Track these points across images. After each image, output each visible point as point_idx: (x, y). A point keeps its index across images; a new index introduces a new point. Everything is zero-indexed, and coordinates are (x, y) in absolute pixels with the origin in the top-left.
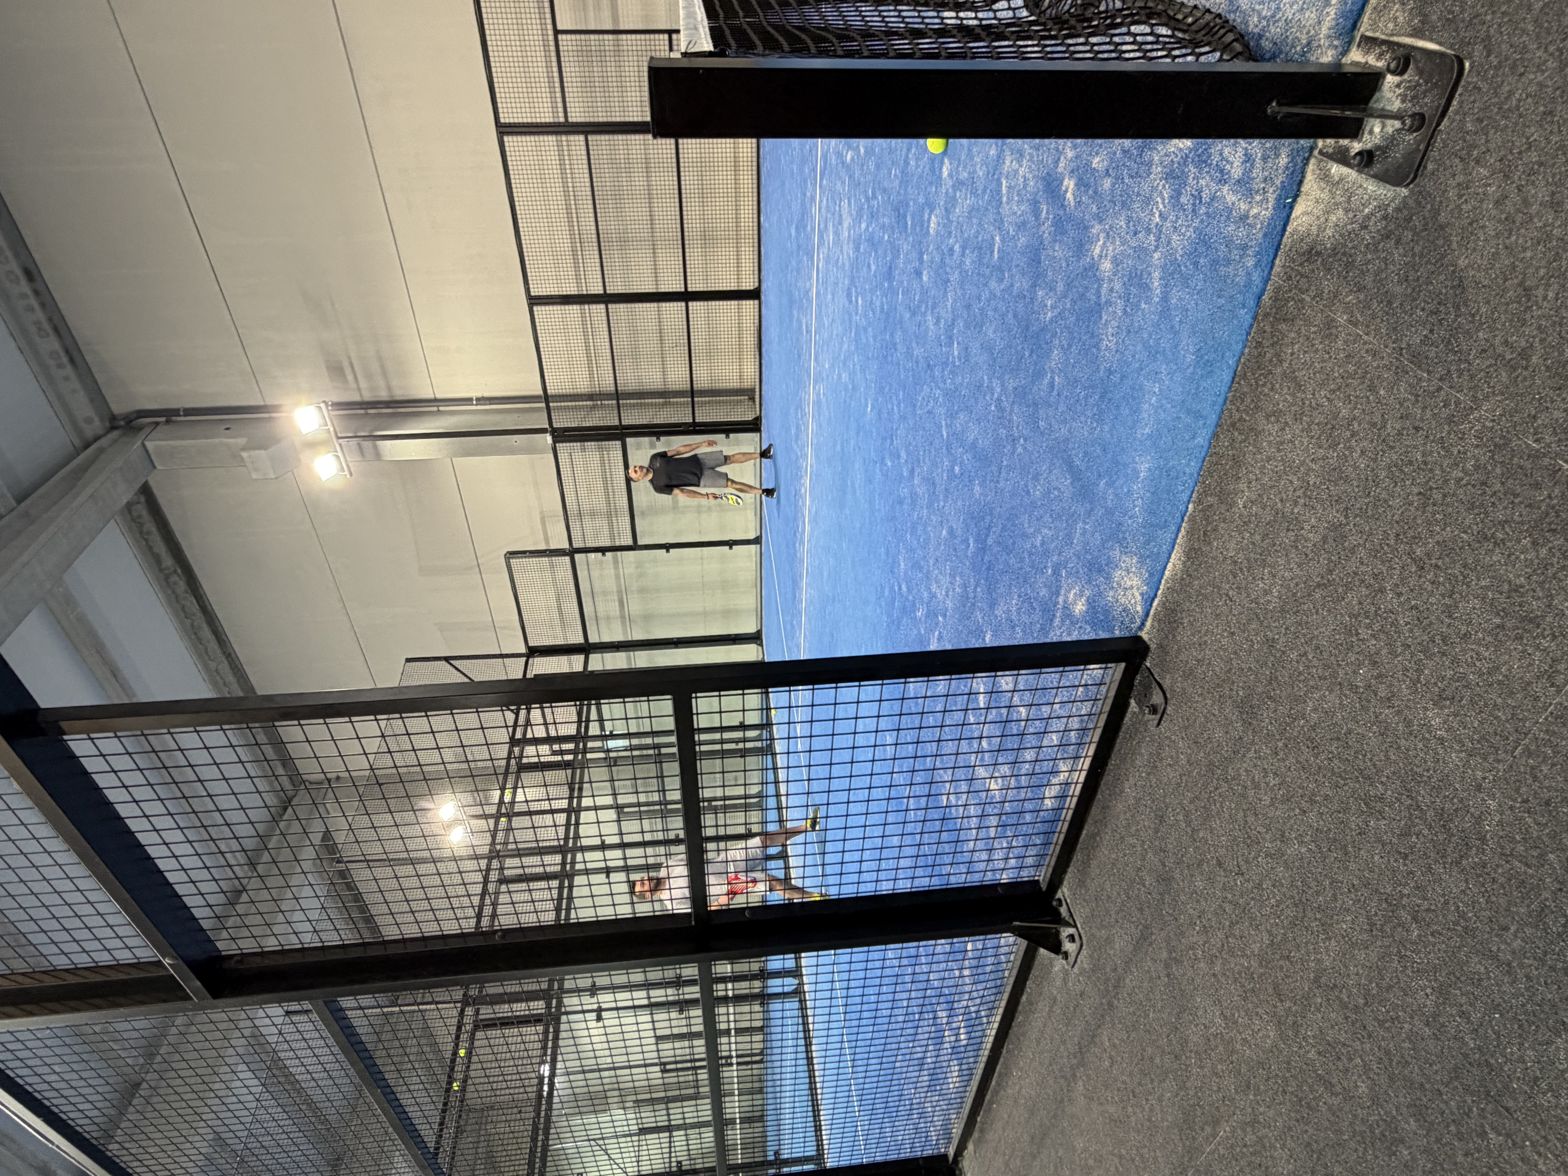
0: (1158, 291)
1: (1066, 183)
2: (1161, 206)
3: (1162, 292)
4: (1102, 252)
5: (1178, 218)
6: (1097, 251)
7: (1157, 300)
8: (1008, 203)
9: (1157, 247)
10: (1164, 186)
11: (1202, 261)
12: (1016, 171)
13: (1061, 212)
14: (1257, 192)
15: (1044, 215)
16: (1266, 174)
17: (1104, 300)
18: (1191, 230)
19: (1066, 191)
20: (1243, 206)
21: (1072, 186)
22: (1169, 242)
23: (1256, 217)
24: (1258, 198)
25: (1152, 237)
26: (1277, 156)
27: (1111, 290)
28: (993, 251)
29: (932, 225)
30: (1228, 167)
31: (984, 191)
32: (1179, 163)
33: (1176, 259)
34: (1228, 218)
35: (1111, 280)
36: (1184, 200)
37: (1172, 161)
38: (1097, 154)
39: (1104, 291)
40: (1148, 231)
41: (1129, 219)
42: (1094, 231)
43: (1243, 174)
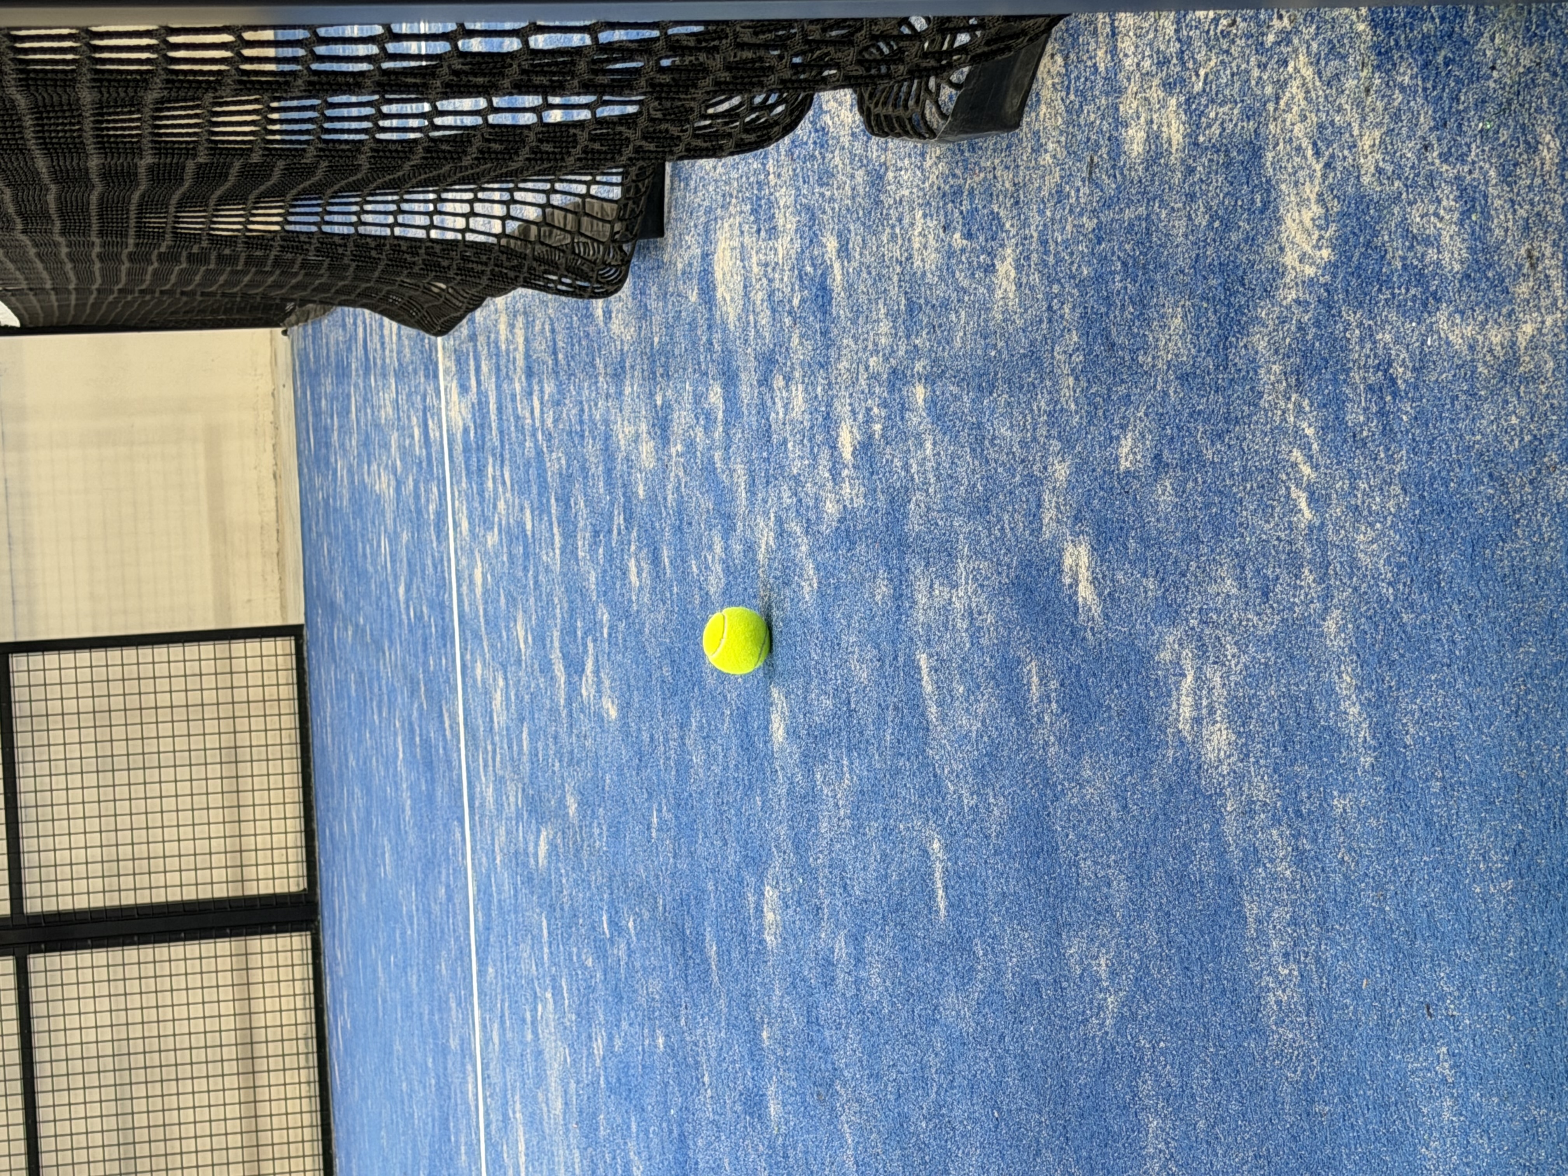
0: (1364, 732)
1: (1068, 561)
2: (1306, 470)
3: (1374, 729)
4: (1197, 706)
5: (1354, 477)
6: (1186, 712)
7: (1367, 761)
8: (943, 718)
9: (1327, 596)
10: (1299, 407)
11: (1445, 564)
12: (946, 609)
13: (1076, 656)
14: (1518, 274)
15: (1035, 692)
16: (1522, 213)
17: (1235, 854)
18: (1396, 489)
19: (1076, 582)
20: (1496, 337)
21: (1084, 560)
22: (1353, 563)
23: (1534, 344)
24: (1523, 289)
25: (1308, 576)
26: (1533, 148)
27: (1248, 811)
28: (932, 895)
29: (770, 917)
30: (1432, 254)
31: (880, 723)
32: (1317, 324)
33: (1382, 601)
34: (1472, 394)
35: (1239, 778)
36: (1354, 416)
37: (1301, 328)
38: (1123, 427)
39: (1230, 828)
40: (1294, 562)
41: (1241, 560)
42: (1165, 656)
43: (1472, 250)
